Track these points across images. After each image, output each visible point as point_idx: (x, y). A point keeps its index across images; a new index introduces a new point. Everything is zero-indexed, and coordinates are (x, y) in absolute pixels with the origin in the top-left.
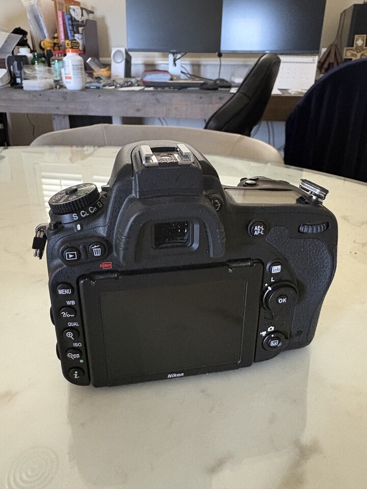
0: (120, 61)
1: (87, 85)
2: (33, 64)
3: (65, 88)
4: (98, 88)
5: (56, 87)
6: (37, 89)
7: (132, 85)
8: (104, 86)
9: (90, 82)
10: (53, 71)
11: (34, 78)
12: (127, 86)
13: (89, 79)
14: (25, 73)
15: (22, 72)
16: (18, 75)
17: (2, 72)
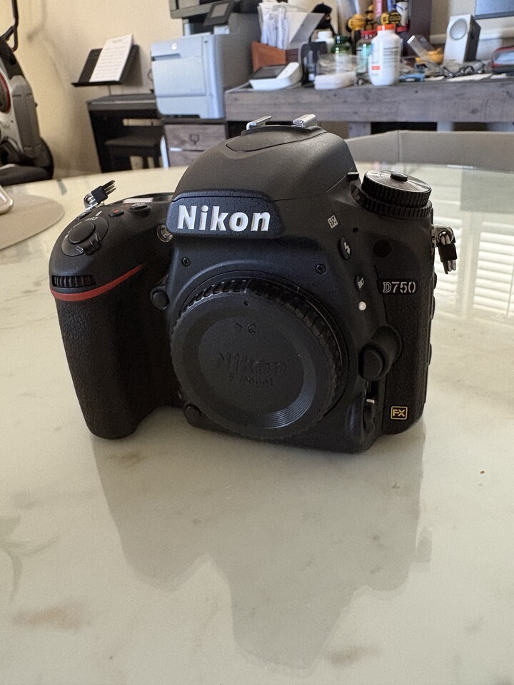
0: (460, 36)
1: (402, 77)
2: (333, 51)
3: (371, 83)
4: (417, 80)
5: (358, 83)
6: (332, 87)
7: (473, 72)
8: (427, 77)
9: (409, 73)
10: (358, 60)
11: (332, 71)
12: (464, 75)
13: (407, 69)
14: (320, 66)
15: (318, 65)
16: (310, 70)
17: (293, 67)
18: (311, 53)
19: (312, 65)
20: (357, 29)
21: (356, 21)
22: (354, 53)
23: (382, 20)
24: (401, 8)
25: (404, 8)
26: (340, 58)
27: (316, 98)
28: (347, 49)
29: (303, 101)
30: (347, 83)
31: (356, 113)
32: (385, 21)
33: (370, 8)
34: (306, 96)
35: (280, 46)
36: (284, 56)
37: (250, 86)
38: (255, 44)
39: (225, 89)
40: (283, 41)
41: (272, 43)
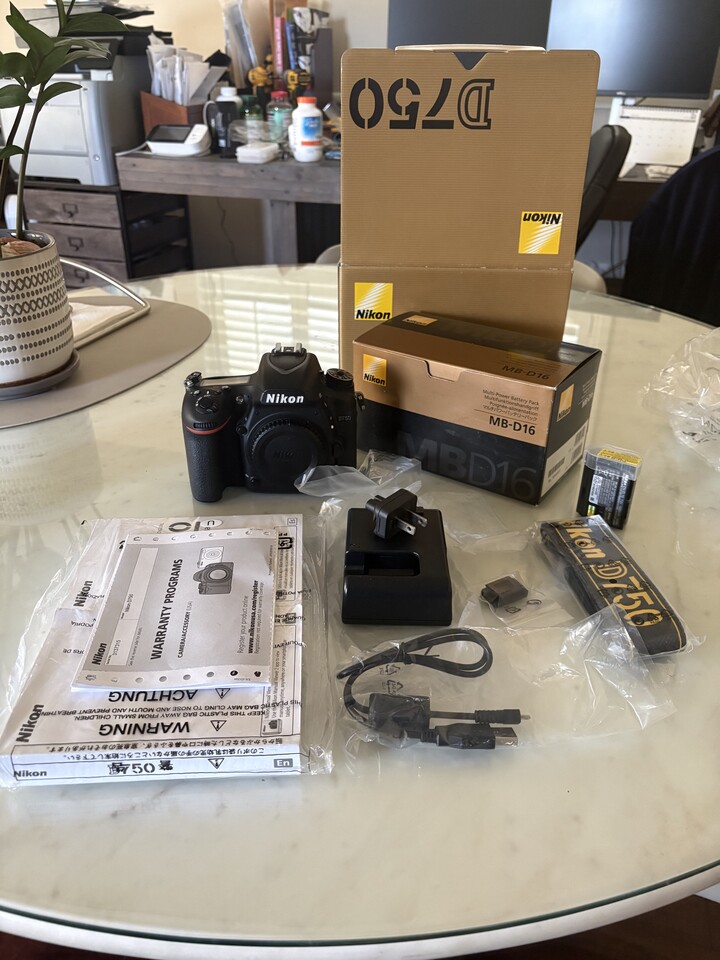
2: (242, 116)
3: (295, 158)
6: (258, 161)
10: (271, 128)
15: (229, 130)
16: (222, 135)
17: (200, 131)
18: (220, 115)
19: (222, 129)
20: (260, 85)
21: (258, 76)
22: (265, 118)
23: (289, 79)
24: (304, 64)
25: (307, 62)
26: (252, 123)
27: (240, 173)
28: (258, 112)
29: (223, 175)
30: (272, 157)
31: (287, 192)
32: (293, 80)
33: (269, 58)
34: (226, 169)
35: (179, 100)
36: (184, 115)
37: (147, 148)
38: (144, 95)
39: (115, 150)
40: (182, 96)
41: (167, 95)
